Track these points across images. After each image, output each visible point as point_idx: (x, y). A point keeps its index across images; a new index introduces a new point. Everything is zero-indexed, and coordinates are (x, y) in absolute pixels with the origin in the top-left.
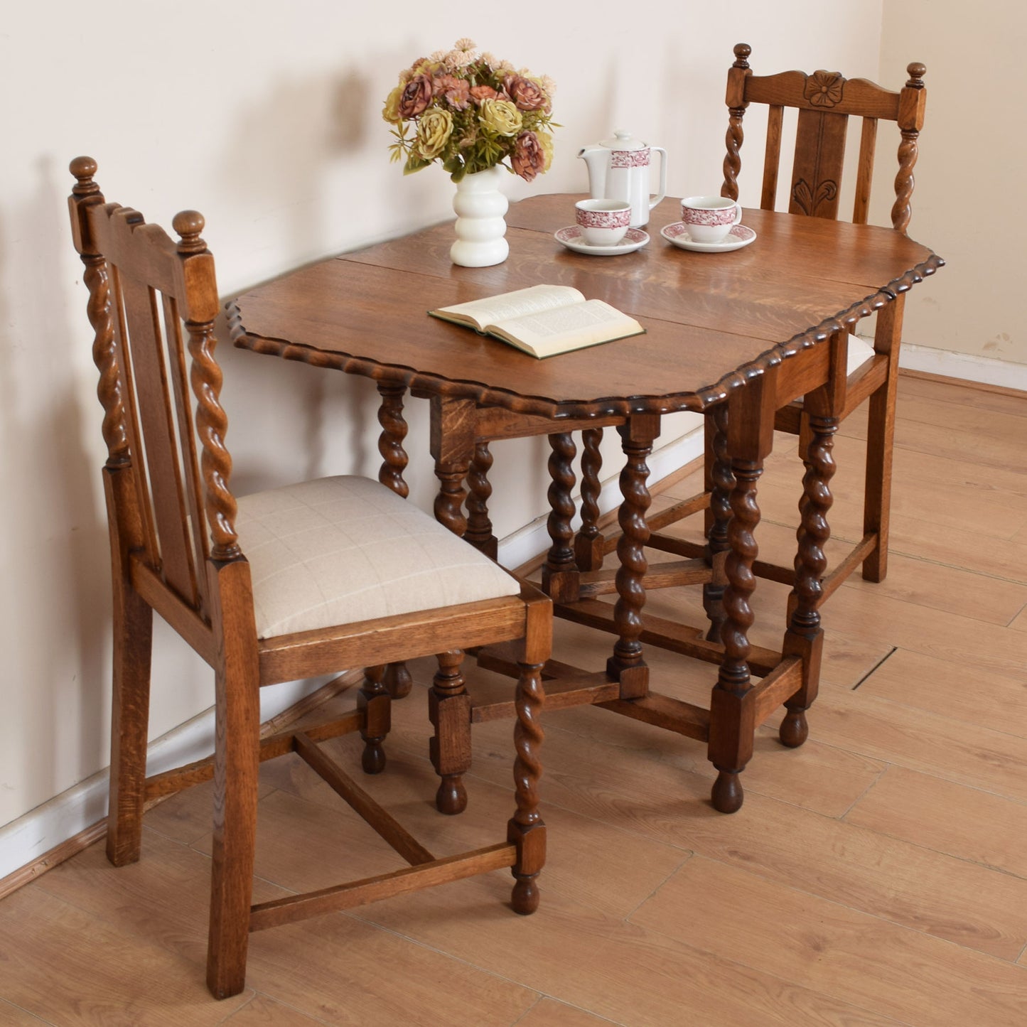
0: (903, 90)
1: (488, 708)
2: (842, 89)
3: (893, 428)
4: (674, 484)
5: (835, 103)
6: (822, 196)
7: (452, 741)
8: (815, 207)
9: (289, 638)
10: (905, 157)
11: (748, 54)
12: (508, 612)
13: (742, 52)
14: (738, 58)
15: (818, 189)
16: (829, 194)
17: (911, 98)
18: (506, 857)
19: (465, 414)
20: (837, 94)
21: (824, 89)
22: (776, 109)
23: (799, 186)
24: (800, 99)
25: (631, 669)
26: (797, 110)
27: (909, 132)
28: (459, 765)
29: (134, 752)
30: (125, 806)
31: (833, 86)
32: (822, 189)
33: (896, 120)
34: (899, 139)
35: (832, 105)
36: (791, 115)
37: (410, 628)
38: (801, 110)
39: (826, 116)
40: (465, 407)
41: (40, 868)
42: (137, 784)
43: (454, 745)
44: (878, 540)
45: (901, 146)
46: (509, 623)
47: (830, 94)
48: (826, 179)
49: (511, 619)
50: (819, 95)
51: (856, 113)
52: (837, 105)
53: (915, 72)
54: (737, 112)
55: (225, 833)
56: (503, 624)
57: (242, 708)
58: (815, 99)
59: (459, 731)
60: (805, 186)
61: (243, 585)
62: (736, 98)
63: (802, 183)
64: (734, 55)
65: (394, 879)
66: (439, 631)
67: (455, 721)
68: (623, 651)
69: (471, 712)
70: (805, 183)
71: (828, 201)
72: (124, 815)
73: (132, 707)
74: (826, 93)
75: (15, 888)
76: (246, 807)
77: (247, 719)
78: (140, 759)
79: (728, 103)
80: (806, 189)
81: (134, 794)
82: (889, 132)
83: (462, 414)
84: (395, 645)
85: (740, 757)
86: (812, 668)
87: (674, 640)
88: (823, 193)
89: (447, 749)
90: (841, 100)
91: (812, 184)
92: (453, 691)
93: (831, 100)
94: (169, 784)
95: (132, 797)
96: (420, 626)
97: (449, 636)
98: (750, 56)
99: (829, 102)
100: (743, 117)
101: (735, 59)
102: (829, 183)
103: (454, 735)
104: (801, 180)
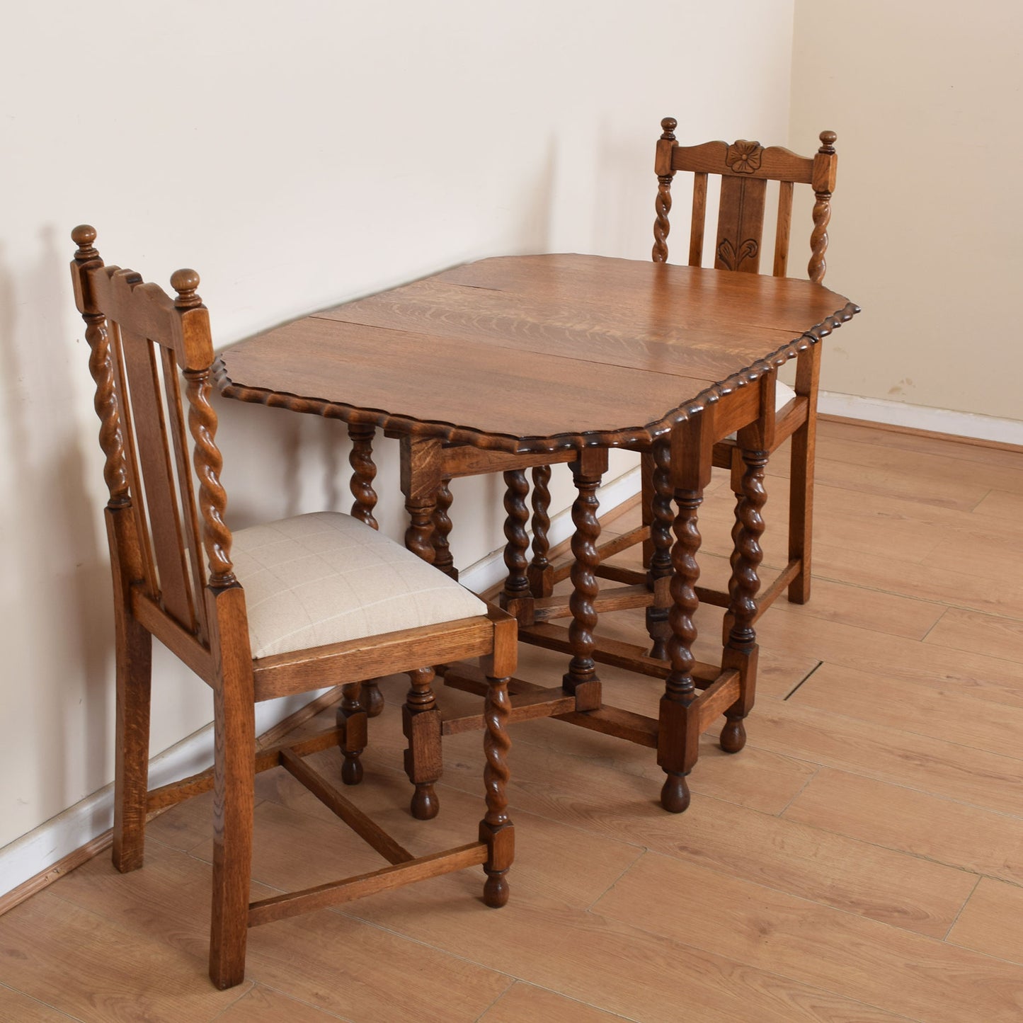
0: (816, 156)
1: (457, 722)
2: (761, 156)
3: (814, 463)
4: (614, 520)
5: (754, 169)
6: (744, 255)
7: (424, 752)
8: (738, 264)
9: (280, 658)
10: (819, 217)
11: (674, 127)
12: (478, 631)
13: (669, 125)
14: (665, 130)
15: (740, 247)
16: (750, 252)
17: (823, 163)
18: (478, 855)
19: (432, 453)
20: (756, 161)
21: (744, 157)
22: (701, 176)
23: (723, 245)
24: (723, 166)
25: (586, 683)
26: (719, 177)
27: (823, 194)
28: (431, 774)
29: (137, 768)
30: (130, 817)
31: (752, 154)
32: (744, 247)
33: (810, 183)
34: (813, 200)
35: (751, 171)
36: (714, 182)
37: (389, 647)
38: (723, 175)
39: (747, 182)
40: (432, 446)
41: (53, 876)
42: (140, 797)
43: (426, 756)
44: (802, 565)
45: (815, 206)
46: (478, 640)
47: (750, 162)
48: (748, 238)
49: (480, 637)
50: (740, 162)
51: (774, 178)
52: (756, 171)
53: (827, 139)
54: (665, 179)
55: (225, 837)
56: (472, 641)
57: (239, 723)
58: (736, 167)
59: (431, 743)
60: (729, 246)
61: (239, 610)
62: (664, 166)
63: (726, 242)
64: (661, 128)
65: (378, 876)
66: (416, 648)
67: (427, 734)
68: (578, 668)
69: (441, 725)
70: (728, 242)
71: (751, 259)
72: (128, 826)
73: (134, 726)
74: (746, 160)
75: (29, 894)
76: (244, 811)
77: (243, 732)
78: (142, 774)
79: (657, 171)
80: (730, 247)
81: (137, 806)
82: (804, 194)
83: (430, 453)
84: (376, 662)
85: (687, 760)
86: (749, 679)
87: (622, 658)
88: (745, 251)
89: (420, 760)
90: (760, 166)
91: (735, 243)
92: (425, 707)
93: (751, 167)
94: (168, 797)
95: (136, 809)
96: (398, 644)
97: (425, 653)
98: (676, 129)
99: (750, 168)
100: (671, 184)
101: (662, 132)
102: (750, 242)
103: (426, 747)
104: (725, 240)
